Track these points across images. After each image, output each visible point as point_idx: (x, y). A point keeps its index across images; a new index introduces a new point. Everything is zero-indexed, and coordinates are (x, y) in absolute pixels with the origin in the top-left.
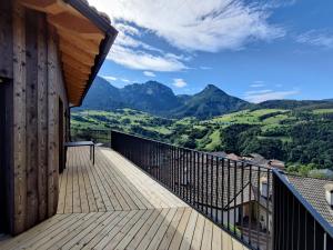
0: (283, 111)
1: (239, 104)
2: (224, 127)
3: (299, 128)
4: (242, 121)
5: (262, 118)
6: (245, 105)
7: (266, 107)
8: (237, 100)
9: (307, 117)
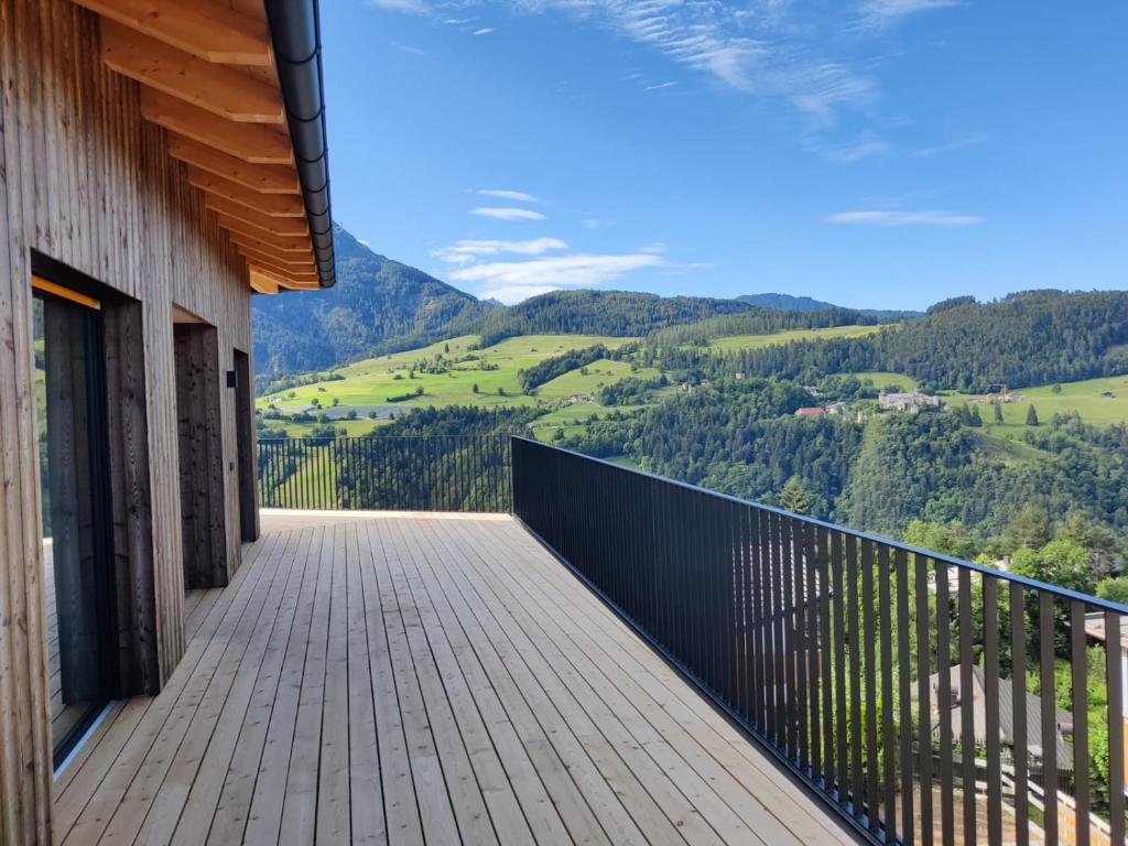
0: (614, 344)
1: (432, 306)
2: (359, 430)
3: (668, 418)
4: (447, 392)
5: (537, 377)
6: (458, 311)
7: (548, 326)
8: (417, 280)
9: (694, 368)
